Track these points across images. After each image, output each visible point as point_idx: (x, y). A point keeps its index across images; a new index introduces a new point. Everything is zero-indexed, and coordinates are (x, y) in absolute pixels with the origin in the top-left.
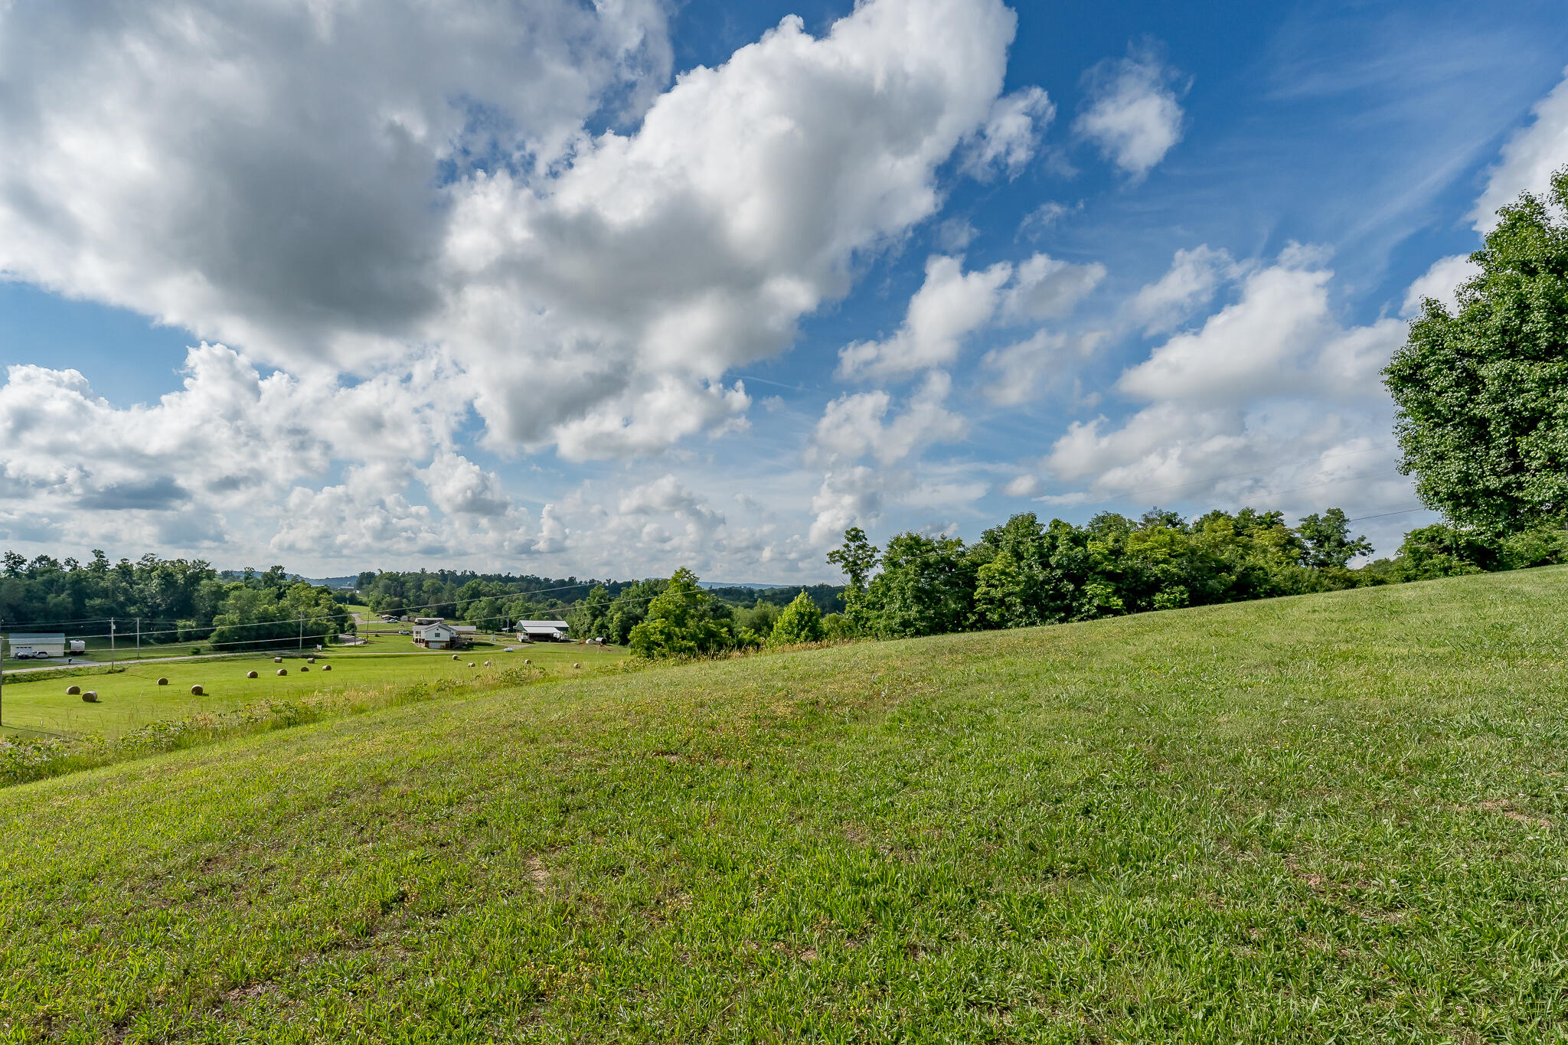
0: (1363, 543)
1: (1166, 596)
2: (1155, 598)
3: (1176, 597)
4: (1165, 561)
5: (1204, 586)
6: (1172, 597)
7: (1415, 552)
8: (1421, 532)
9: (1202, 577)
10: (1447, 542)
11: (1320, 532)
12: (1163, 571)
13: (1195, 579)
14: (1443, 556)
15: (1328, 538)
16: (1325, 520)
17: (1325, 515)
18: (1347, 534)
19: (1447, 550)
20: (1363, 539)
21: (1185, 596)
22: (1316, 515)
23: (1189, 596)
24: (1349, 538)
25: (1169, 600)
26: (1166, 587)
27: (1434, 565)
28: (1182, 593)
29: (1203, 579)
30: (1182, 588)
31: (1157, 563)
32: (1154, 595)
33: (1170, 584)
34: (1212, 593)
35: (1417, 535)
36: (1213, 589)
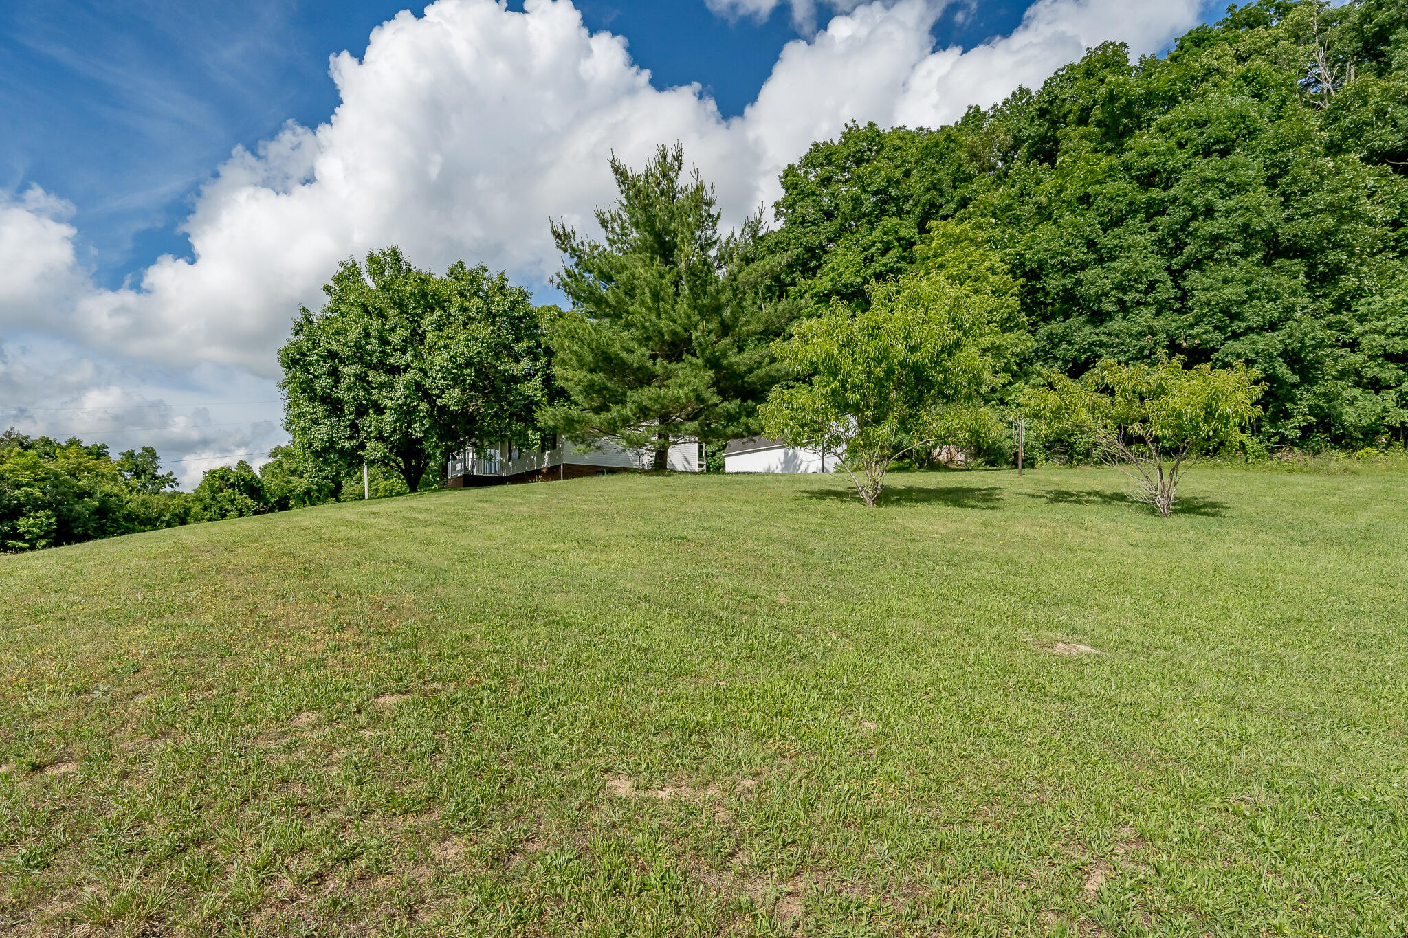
0: (172, 477)
1: (32, 521)
2: (19, 522)
3: (42, 522)
4: (29, 485)
5: (71, 511)
6: (38, 521)
7: (212, 486)
8: (215, 472)
9: (68, 501)
10: (232, 481)
11: (137, 466)
12: (27, 494)
13: (60, 503)
14: (230, 491)
15: (144, 471)
16: (140, 456)
17: (141, 451)
18: (159, 470)
19: (232, 486)
20: (171, 474)
21: (52, 520)
22: (133, 451)
23: (56, 521)
24: (159, 473)
25: (35, 525)
26: (29, 511)
27: (225, 497)
28: (48, 517)
29: (68, 504)
30: (49, 512)
31: (18, 486)
32: (17, 519)
33: (34, 507)
34: (78, 518)
35: (212, 474)
36: (80, 514)
